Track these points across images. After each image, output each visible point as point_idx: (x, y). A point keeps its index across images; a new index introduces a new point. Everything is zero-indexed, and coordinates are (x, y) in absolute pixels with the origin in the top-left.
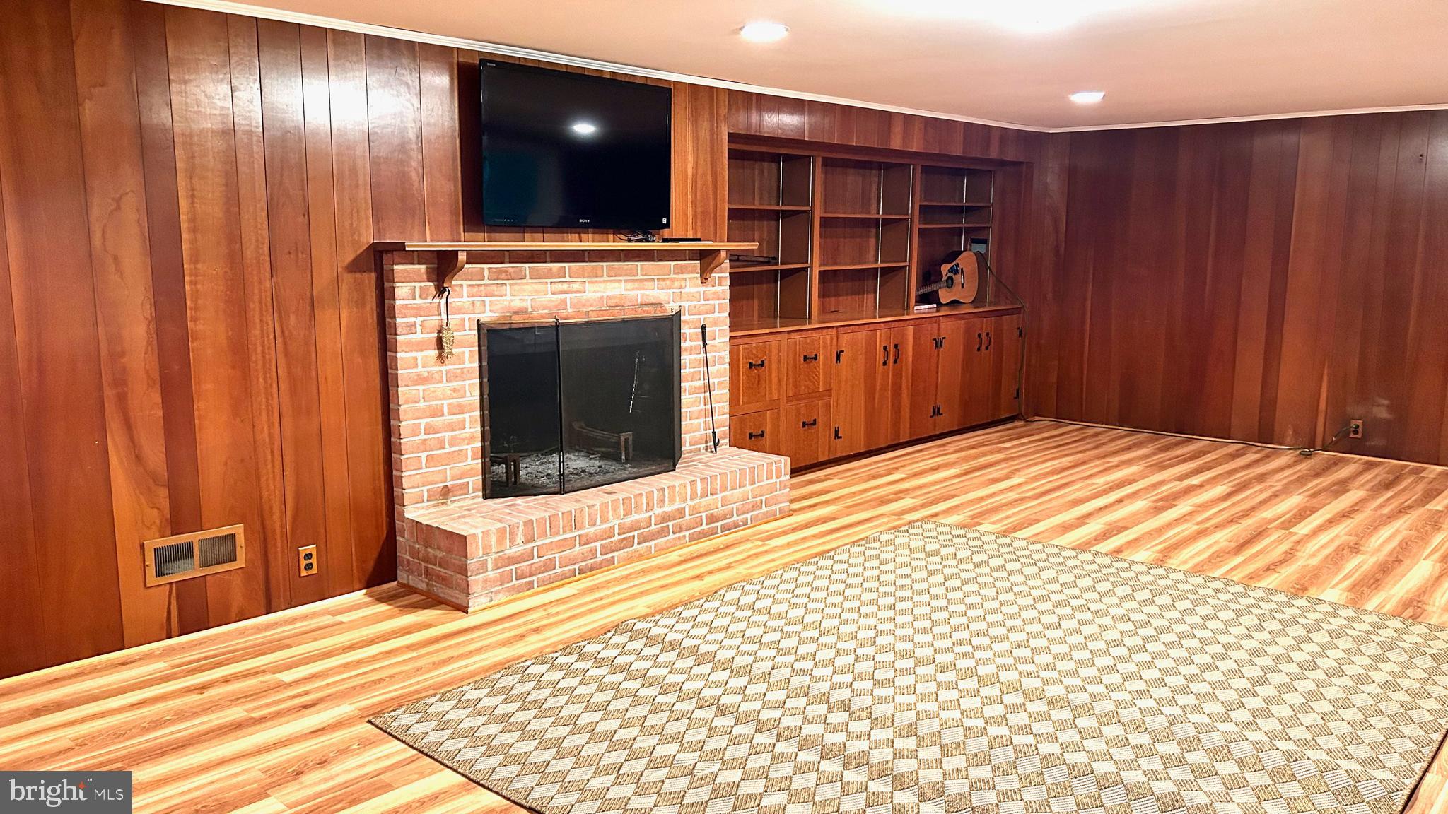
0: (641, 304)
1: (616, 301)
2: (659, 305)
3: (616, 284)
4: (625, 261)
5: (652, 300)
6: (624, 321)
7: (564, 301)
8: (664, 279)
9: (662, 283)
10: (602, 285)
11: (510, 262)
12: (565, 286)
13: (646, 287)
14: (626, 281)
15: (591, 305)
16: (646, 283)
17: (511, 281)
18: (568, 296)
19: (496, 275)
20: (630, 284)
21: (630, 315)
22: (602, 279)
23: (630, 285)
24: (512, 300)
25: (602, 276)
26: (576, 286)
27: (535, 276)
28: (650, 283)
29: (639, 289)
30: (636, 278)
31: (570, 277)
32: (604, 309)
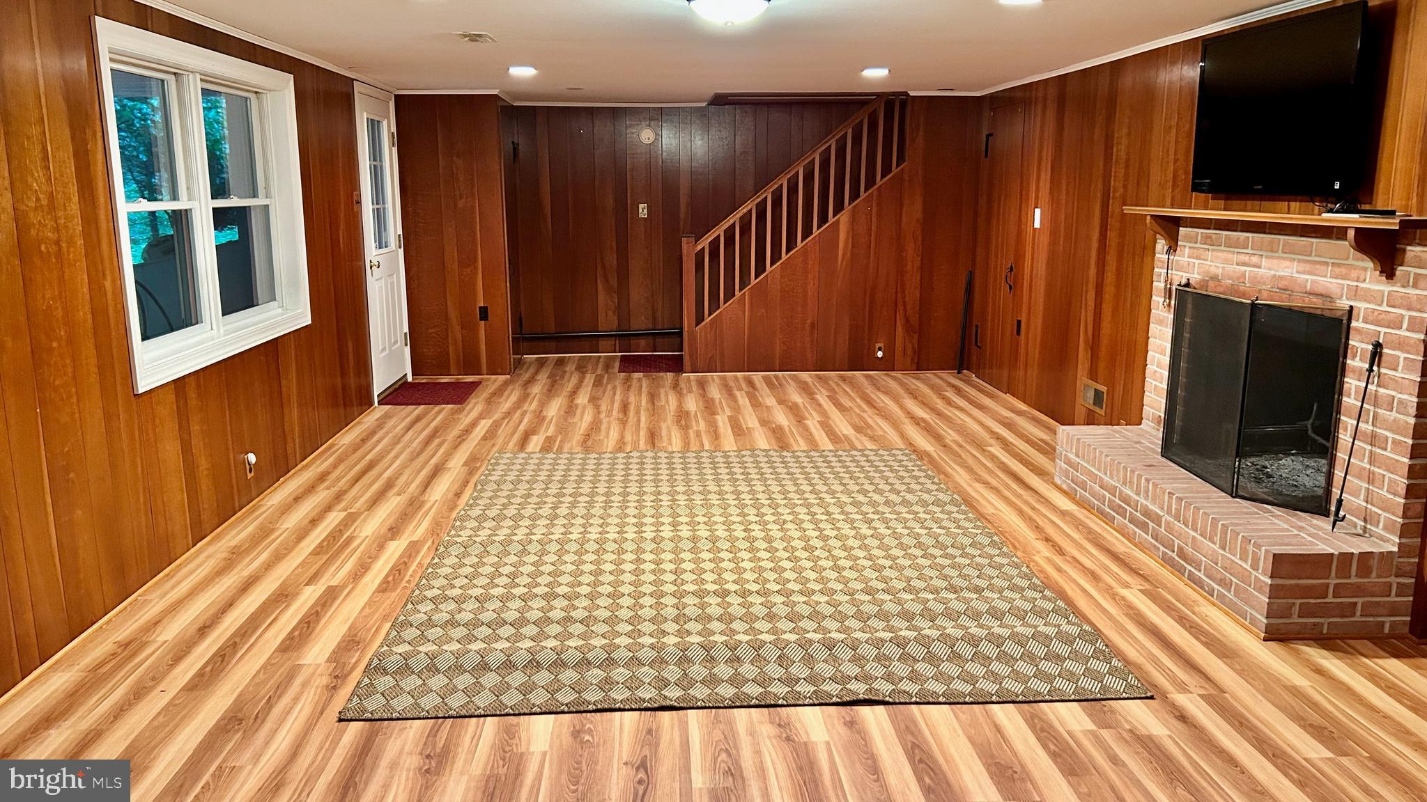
0: (1310, 294)
1: (1286, 283)
2: (1327, 297)
3: (1288, 263)
4: (1301, 236)
5: (1320, 290)
6: (1289, 310)
7: (1244, 275)
8: (1339, 265)
9: (1337, 270)
10: (1275, 261)
11: (1215, 229)
12: (1246, 258)
13: (1317, 272)
14: (1299, 261)
15: (1264, 284)
16: (1318, 267)
17: (1213, 247)
18: (1248, 269)
19: (1207, 240)
20: (1302, 265)
21: (1297, 303)
22: (1276, 255)
23: (1302, 267)
24: (1210, 266)
25: (1277, 252)
26: (1255, 259)
27: (1230, 244)
28: (1323, 268)
29: (1310, 273)
30: (1309, 258)
31: (1252, 249)
32: (1274, 290)
